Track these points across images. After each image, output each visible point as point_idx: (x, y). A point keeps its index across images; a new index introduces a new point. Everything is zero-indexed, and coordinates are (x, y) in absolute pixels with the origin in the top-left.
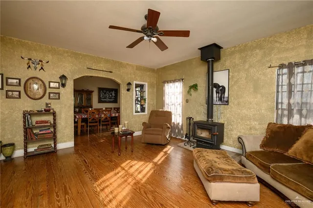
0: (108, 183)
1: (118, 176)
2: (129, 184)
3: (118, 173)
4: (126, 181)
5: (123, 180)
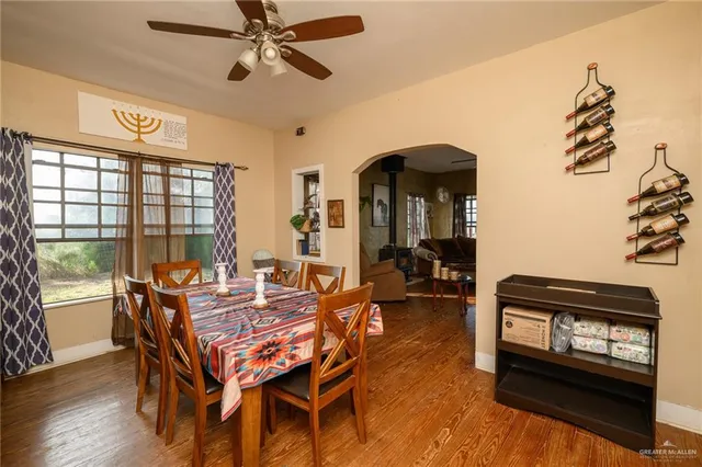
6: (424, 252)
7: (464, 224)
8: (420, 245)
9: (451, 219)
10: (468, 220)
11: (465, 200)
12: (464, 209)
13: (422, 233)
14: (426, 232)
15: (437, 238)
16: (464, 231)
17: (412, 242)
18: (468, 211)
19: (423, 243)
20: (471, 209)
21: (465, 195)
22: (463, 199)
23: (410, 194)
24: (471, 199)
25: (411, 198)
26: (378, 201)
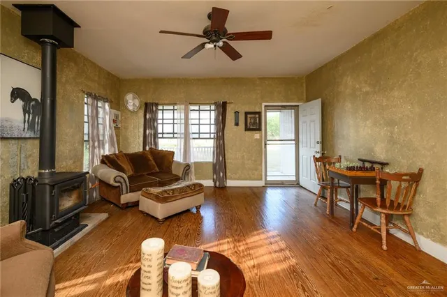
0: (275, 256)
1: (255, 262)
2: (247, 244)
3: (254, 266)
4: (249, 249)
5: (252, 252)
6: (110, 174)
7: (155, 136)
8: (103, 162)
9: (142, 130)
10: (160, 130)
11: (157, 110)
12: (155, 119)
13: (107, 146)
14: (112, 144)
15: (124, 152)
16: (156, 144)
17: (89, 162)
18: (160, 121)
19: (108, 161)
20: (163, 119)
21: (157, 105)
22: (154, 109)
23: (89, 95)
24: (163, 110)
25: (90, 101)
26: (14, 90)
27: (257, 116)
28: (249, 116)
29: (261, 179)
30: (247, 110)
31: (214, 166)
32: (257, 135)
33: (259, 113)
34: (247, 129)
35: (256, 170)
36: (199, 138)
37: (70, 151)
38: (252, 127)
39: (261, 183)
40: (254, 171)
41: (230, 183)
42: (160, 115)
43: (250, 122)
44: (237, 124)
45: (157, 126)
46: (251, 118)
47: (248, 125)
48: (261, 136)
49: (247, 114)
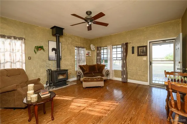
0: (102, 111)
2: (99, 103)
5: (96, 106)
9: (96, 57)
12: (100, 53)
20: (103, 53)
21: (101, 47)
22: (100, 49)
23: (76, 47)
24: (103, 49)
25: (77, 48)
26: (52, 48)
27: (145, 48)
28: (140, 48)
29: (147, 81)
30: (139, 45)
31: (122, 72)
32: (144, 58)
33: (146, 47)
34: (139, 55)
35: (144, 76)
36: (117, 60)
37: (70, 64)
38: (141, 54)
39: (147, 83)
40: (143, 77)
41: (129, 81)
42: (102, 51)
43: (141, 51)
44: (133, 53)
45: (101, 55)
46: (141, 49)
47: (139, 53)
48: (147, 59)
49: (138, 47)
